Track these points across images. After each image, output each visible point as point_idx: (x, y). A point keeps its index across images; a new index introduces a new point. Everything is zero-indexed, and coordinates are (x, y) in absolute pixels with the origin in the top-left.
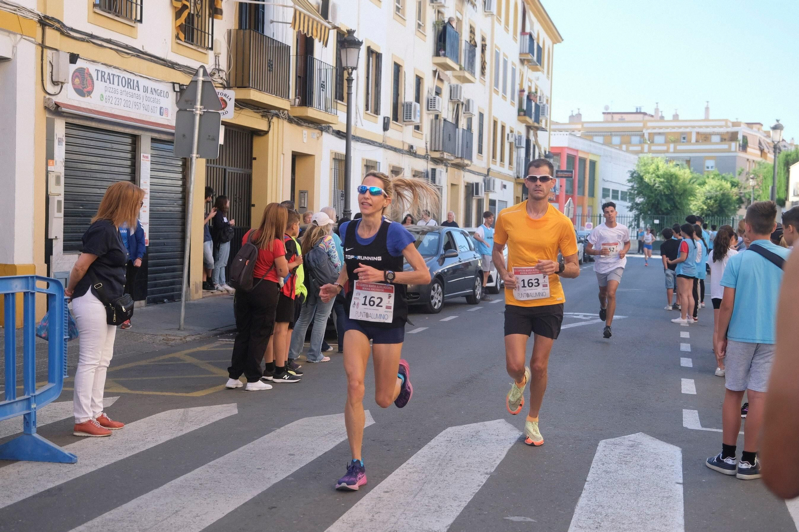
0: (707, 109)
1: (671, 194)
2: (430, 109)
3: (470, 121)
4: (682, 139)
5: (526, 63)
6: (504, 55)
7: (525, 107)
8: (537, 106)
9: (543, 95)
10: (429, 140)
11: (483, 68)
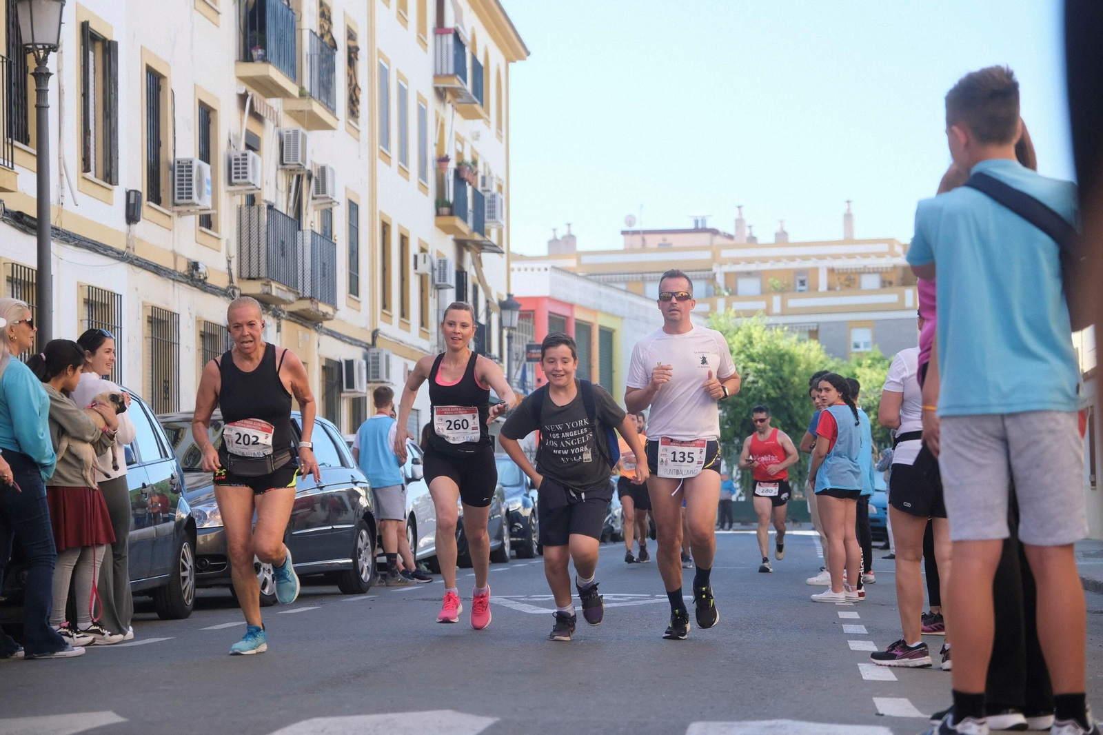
0: (848, 217)
1: (784, 397)
2: (234, 180)
3: (327, 215)
4: (798, 283)
5: (449, 97)
6: (400, 75)
7: (450, 196)
8: (478, 197)
9: (490, 173)
10: (234, 252)
11: (353, 101)
